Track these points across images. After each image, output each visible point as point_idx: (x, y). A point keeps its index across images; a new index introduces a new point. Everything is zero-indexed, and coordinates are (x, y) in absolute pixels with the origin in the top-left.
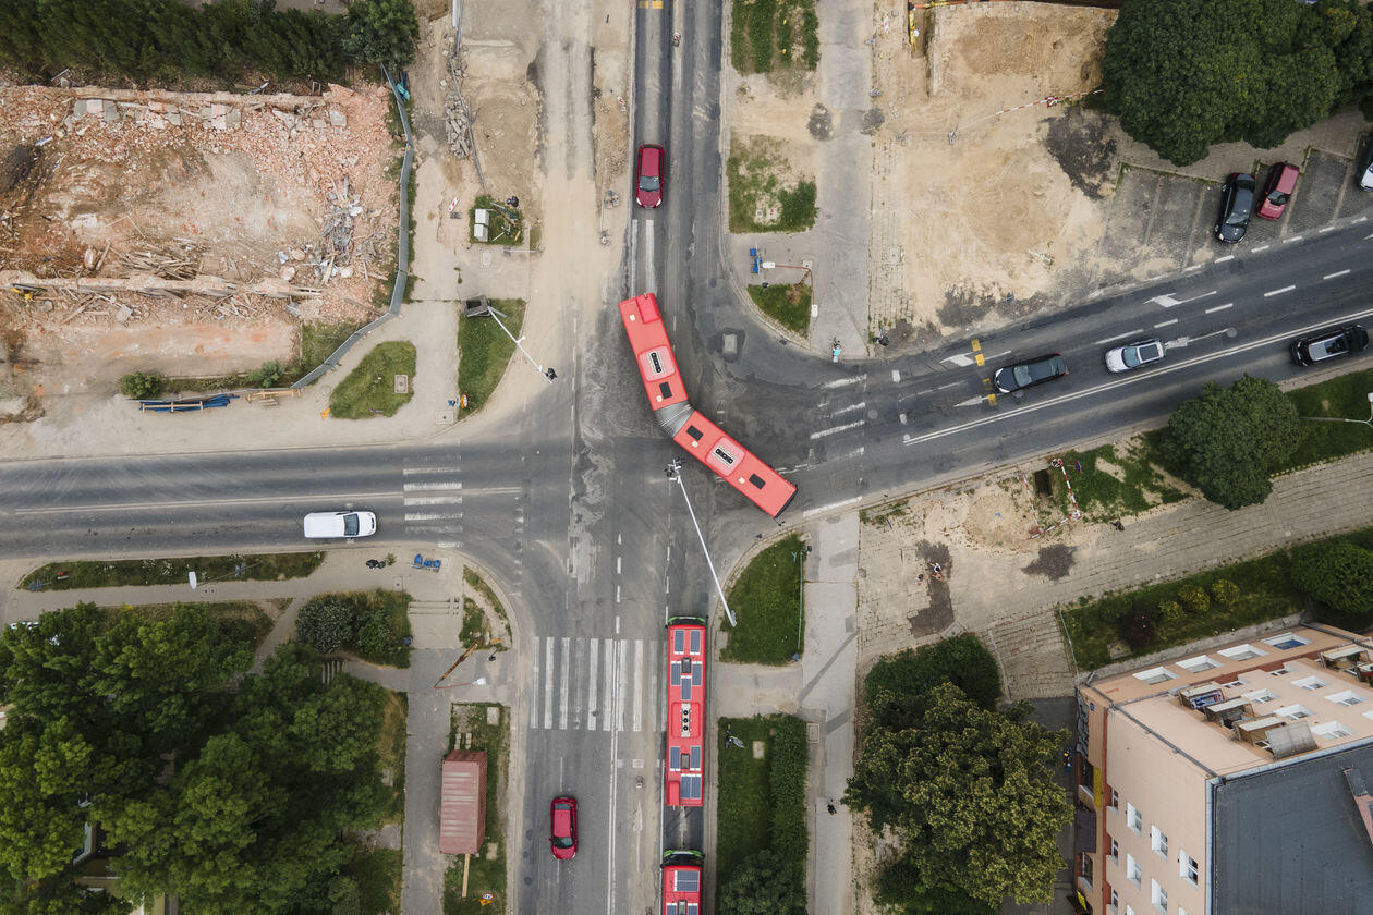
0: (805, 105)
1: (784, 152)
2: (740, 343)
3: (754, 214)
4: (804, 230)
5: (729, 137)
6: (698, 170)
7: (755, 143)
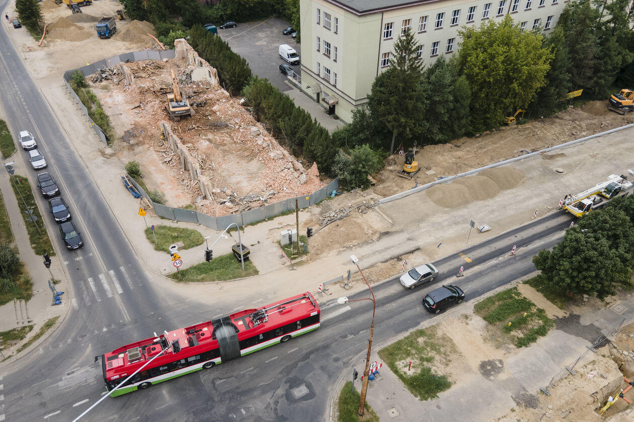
0: (493, 354)
1: (453, 357)
2: (305, 398)
3: (400, 360)
4: (416, 396)
5: (434, 324)
6: (400, 317)
7: (443, 338)
